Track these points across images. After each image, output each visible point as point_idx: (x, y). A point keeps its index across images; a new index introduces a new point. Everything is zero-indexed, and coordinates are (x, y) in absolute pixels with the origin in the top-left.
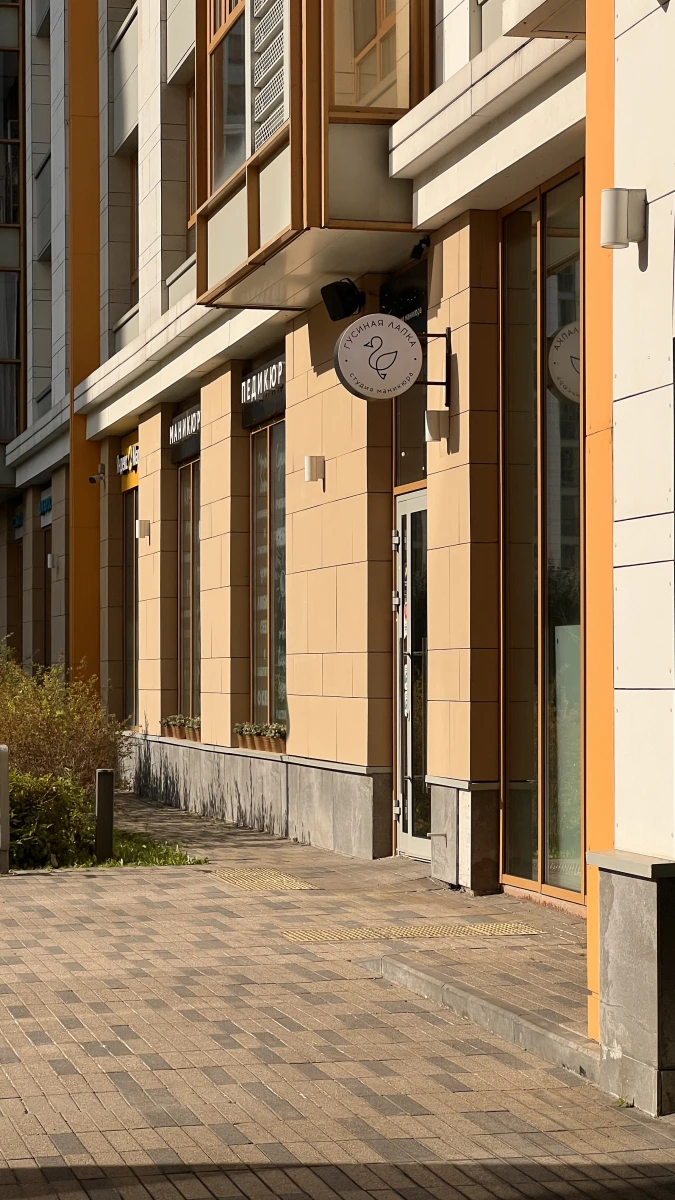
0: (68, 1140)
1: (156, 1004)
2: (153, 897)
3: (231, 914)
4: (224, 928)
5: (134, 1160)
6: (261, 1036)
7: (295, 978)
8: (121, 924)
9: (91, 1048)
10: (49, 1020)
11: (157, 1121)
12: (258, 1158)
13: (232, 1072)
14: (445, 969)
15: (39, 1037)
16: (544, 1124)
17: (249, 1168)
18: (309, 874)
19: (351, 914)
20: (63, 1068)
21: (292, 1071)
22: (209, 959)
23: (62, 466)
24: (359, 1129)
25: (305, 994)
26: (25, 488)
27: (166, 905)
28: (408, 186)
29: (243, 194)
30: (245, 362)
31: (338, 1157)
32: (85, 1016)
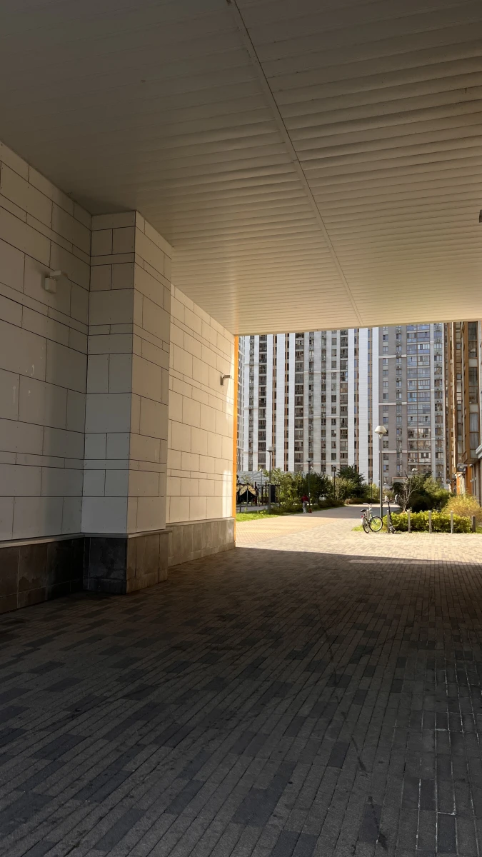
26: (480, 458)
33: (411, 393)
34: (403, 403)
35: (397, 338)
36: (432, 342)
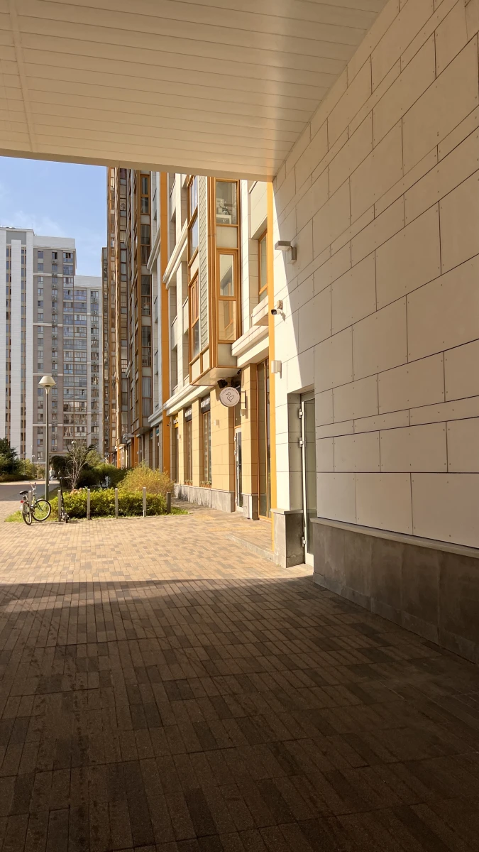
0: (153, 575)
1: (177, 545)
2: (178, 522)
3: (196, 525)
4: (194, 528)
5: (167, 579)
6: (200, 552)
7: (209, 539)
8: (171, 528)
9: (161, 555)
10: (152, 549)
11: (173, 571)
12: (194, 578)
13: (192, 560)
14: (243, 536)
15: (149, 553)
16: (260, 570)
17: (193, 580)
18: (215, 516)
19: (224, 525)
20: (154, 560)
21: (206, 560)
22: (190, 535)
23: (161, 422)
24: (219, 572)
25: (211, 543)
26: (153, 427)
27: (182, 523)
28: (236, 358)
29: (199, 360)
30: (201, 398)
31: (213, 578)
32: (159, 548)
33: (67, 365)
34: (59, 375)
35: (53, 306)
36: (89, 314)
